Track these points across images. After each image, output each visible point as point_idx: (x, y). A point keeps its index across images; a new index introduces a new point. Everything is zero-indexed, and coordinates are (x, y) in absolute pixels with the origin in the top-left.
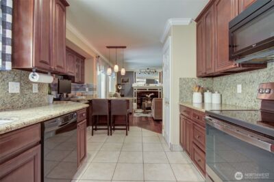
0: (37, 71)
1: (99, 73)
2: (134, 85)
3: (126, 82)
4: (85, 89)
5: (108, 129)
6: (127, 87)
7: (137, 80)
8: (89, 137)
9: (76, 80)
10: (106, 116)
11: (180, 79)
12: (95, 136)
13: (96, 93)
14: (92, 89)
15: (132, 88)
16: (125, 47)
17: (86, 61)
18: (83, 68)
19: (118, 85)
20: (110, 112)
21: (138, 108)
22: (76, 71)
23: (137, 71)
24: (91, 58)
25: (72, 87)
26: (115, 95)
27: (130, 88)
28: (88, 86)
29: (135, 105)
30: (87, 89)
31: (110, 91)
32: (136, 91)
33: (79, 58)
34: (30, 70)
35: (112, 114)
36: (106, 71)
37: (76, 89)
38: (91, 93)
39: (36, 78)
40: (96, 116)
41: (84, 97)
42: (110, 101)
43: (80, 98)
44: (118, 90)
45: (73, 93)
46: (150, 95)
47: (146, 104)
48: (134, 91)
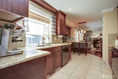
0: (60, 35)
1: (76, 33)
2: (92, 37)
3: (88, 35)
4: (71, 39)
5: (78, 53)
6: (88, 38)
7: (93, 34)
8: (72, 55)
9: (68, 36)
10: (78, 48)
11: (109, 34)
12: (74, 55)
13: (74, 40)
14: (73, 39)
15: (91, 38)
16: (85, 22)
17: (71, 29)
18: (70, 32)
19: (84, 37)
20: (79, 47)
21: (94, 47)
22: (68, 33)
23: (93, 30)
24: (73, 28)
25: (67, 38)
26: (83, 41)
27: (90, 38)
28: (72, 38)
29: (92, 46)
30: (72, 39)
31: (80, 39)
32: (93, 39)
33: (69, 29)
34: (58, 34)
35: (80, 48)
36: (78, 32)
37: (68, 39)
38: (73, 40)
39: (59, 36)
40: (74, 48)
41: (70, 42)
42: (79, 43)
43: (69, 42)
44: (84, 39)
45: (67, 40)
46: (100, 41)
47: (98, 46)
48: (92, 39)
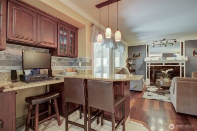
2: (147, 59)
3: (137, 56)
4: (78, 64)
6: (138, 62)
15: (144, 63)
17: (79, 32)
19: (129, 59)
21: (151, 85)
23: (150, 44)
27: (142, 62)
28: (81, 60)
29: (148, 81)
30: (80, 64)
32: (149, 65)
44: (129, 65)
46: (167, 71)
47: (161, 82)
48: (147, 66)
